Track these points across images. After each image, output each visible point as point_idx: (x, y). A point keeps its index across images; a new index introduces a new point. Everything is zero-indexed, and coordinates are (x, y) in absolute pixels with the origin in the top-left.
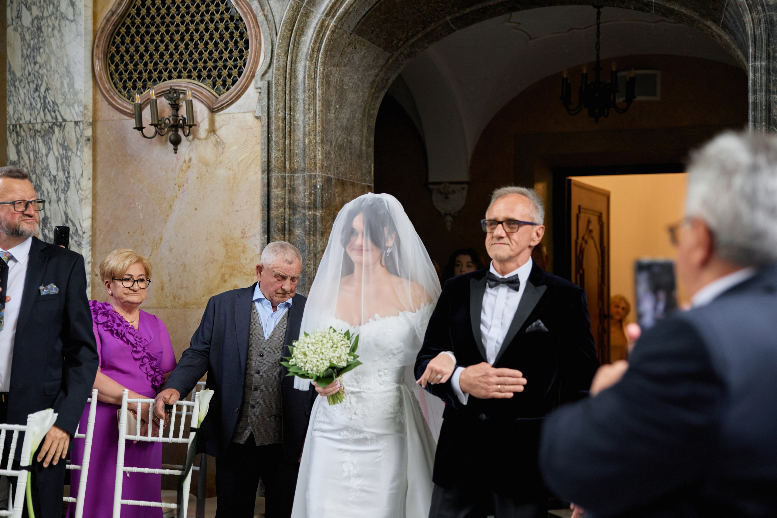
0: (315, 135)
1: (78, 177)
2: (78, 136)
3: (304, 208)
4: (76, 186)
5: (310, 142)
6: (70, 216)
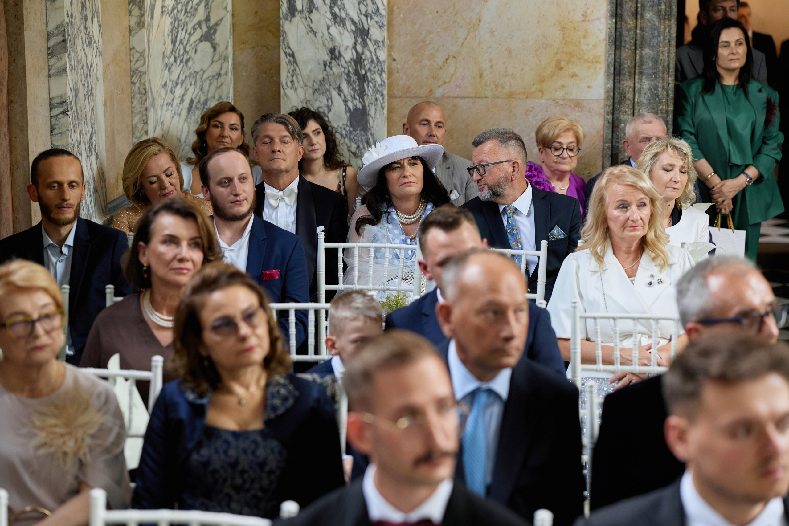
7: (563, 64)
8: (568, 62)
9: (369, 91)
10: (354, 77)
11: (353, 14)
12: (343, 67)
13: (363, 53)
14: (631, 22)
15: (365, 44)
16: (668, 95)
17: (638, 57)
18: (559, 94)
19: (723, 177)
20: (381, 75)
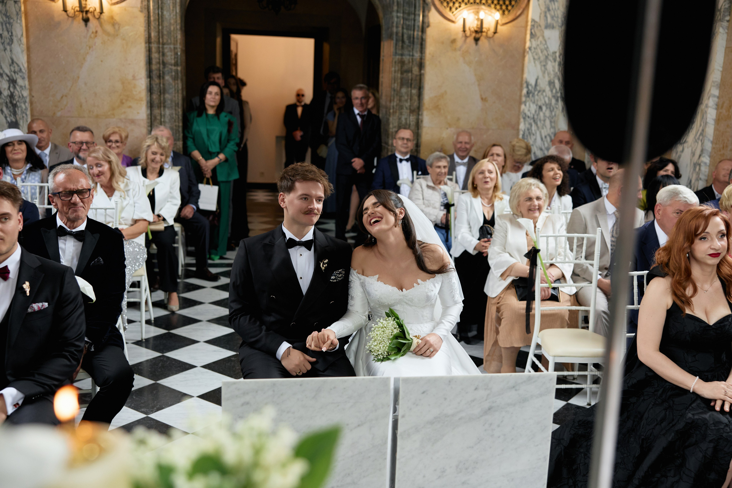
0: (177, 25)
1: (19, 36)
2: (18, 10)
3: (171, 65)
4: (18, 42)
5: (174, 29)
6: (15, 60)
7: (124, 101)
8: (127, 100)
9: (19, 112)
10: (9, 105)
11: (7, 71)
12: (3, 99)
13: (14, 92)
14: (157, 81)
15: (15, 88)
16: (179, 118)
17: (162, 98)
18: (123, 116)
19: (206, 159)
20: (25, 104)
